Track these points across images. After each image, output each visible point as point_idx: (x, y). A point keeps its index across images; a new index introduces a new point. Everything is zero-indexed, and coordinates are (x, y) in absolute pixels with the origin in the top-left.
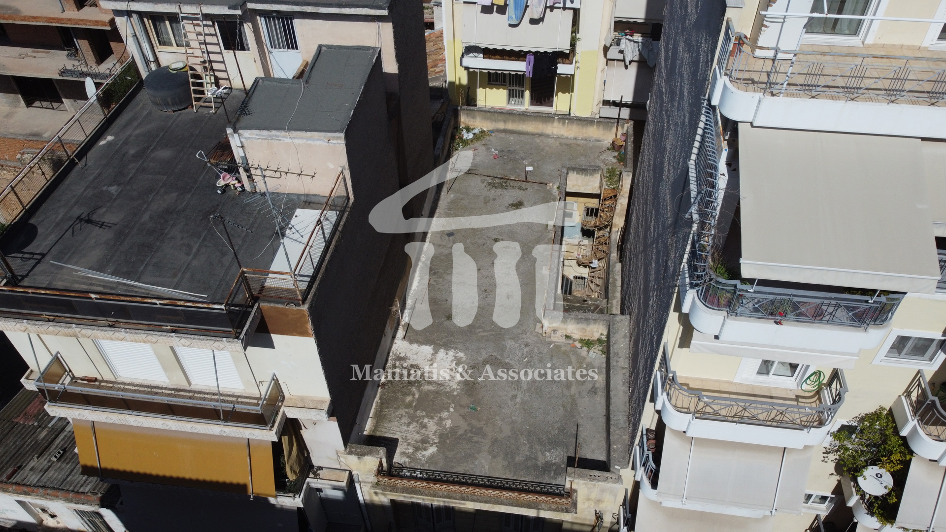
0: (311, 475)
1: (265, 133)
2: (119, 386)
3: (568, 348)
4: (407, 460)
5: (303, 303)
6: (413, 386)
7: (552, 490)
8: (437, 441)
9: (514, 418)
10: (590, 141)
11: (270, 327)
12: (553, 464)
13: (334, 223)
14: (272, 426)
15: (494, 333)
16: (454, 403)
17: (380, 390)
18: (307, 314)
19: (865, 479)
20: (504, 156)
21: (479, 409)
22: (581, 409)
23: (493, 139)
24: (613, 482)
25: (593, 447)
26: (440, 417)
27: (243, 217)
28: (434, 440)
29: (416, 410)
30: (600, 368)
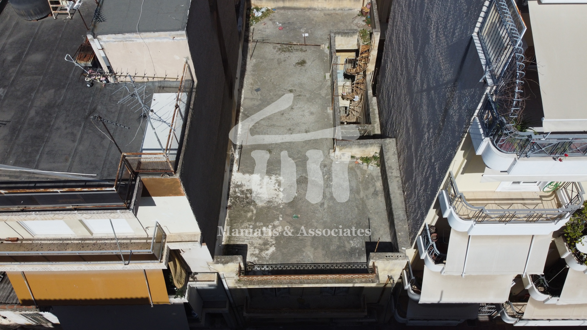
0: (191, 279)
1: (120, 36)
2: (37, 242)
3: (353, 165)
4: (256, 259)
5: (175, 172)
6: (251, 205)
7: (359, 267)
8: (274, 242)
9: (324, 219)
10: (345, 10)
11: (150, 192)
12: (357, 249)
13: (185, 102)
14: (161, 259)
15: (300, 160)
16: (281, 214)
17: (228, 211)
18: (179, 180)
19: (583, 245)
20: (286, 27)
21: (299, 216)
22: (369, 207)
23: (276, 14)
24: (402, 259)
25: (381, 232)
26: (274, 225)
27: (112, 104)
28: (272, 242)
29: (256, 223)
30: (377, 176)
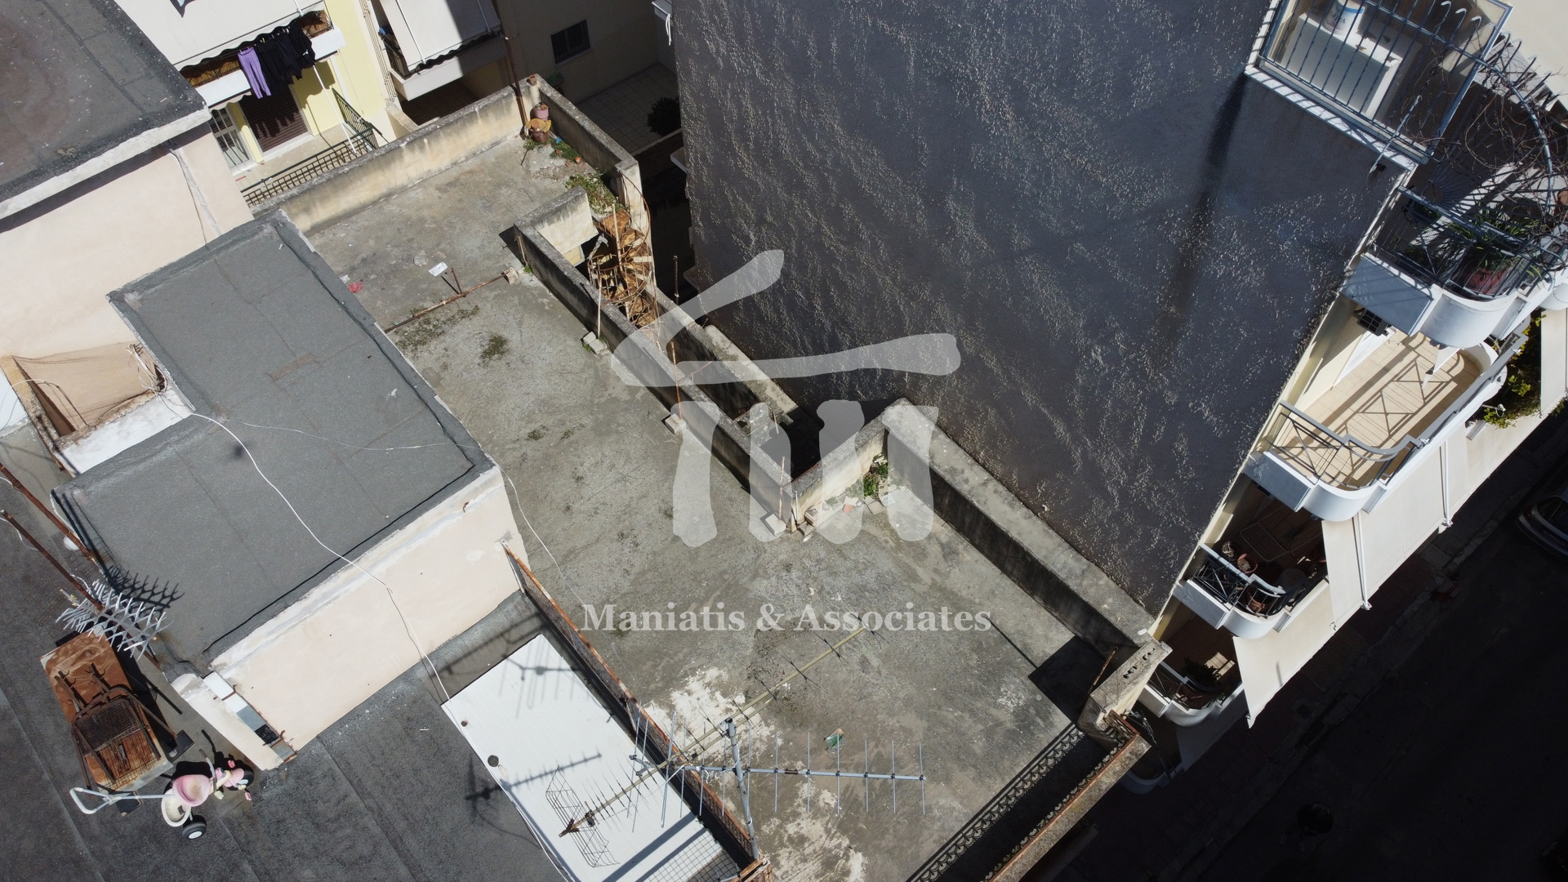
8: (846, 842)
9: (901, 695)
10: (482, 152)
12: (1027, 706)
16: (797, 760)
20: (366, 275)
21: (840, 731)
22: (964, 593)
24: (1158, 658)
25: (1039, 630)
26: (805, 801)
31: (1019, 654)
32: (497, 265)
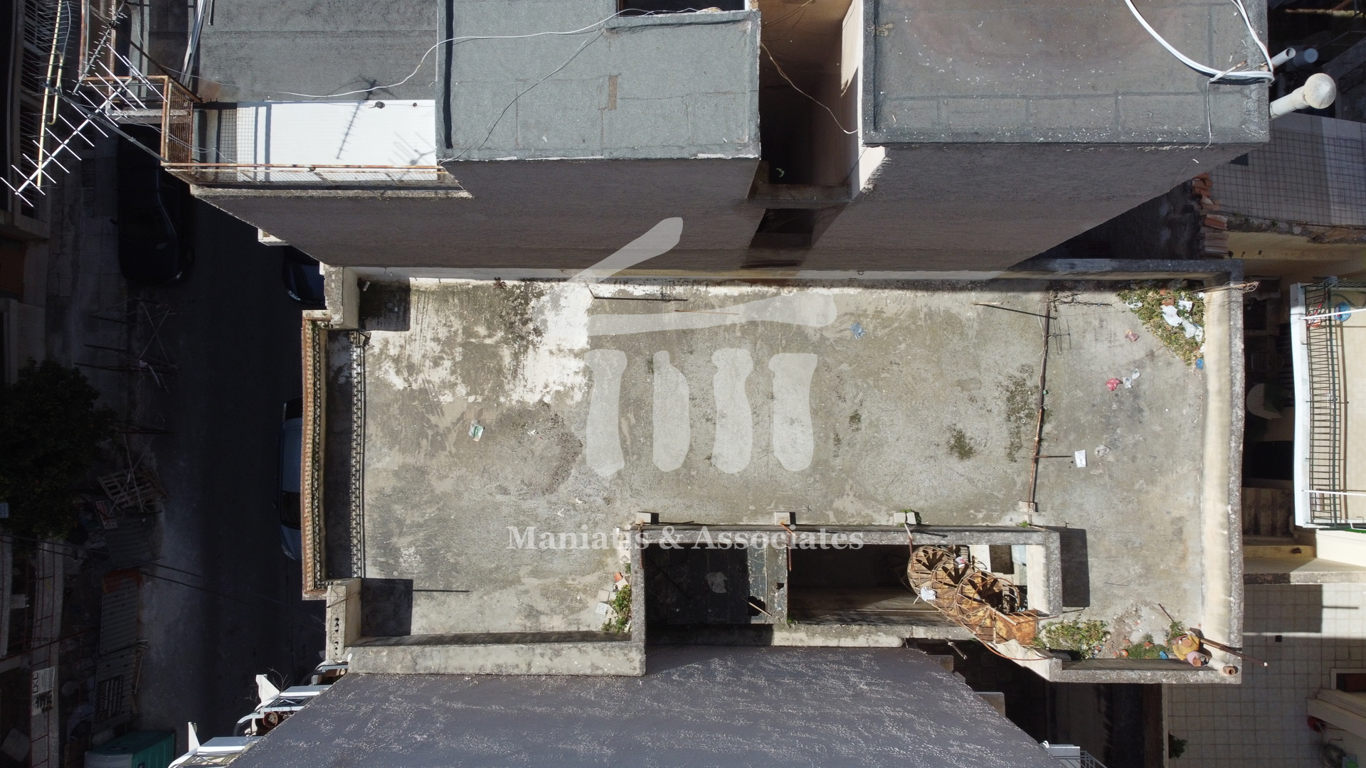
3: (611, 569)
6: (506, 331)
12: (397, 562)
16: (484, 400)
20: (1121, 403)
23: (1177, 370)
26: (456, 384)
28: (416, 382)
29: (463, 345)
30: (578, 622)
31: (430, 589)
32: (1049, 506)
